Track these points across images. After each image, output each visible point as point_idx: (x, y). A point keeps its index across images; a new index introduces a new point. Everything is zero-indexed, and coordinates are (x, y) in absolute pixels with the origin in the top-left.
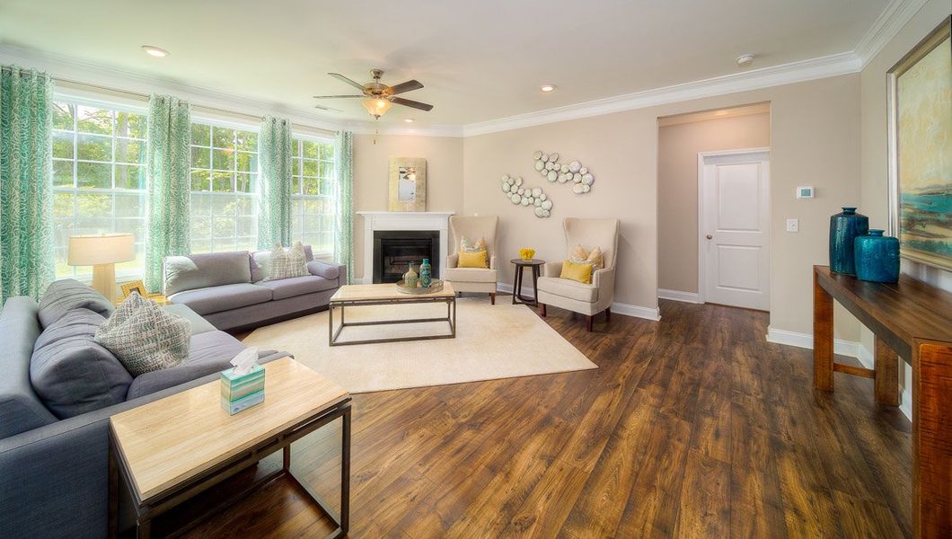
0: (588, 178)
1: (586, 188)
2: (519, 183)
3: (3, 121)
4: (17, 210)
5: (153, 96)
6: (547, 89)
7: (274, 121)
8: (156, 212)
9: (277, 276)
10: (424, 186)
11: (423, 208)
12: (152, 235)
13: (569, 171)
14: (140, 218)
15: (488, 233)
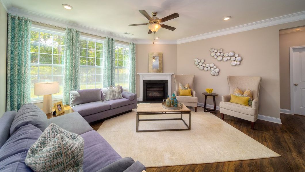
0: (239, 59)
1: (238, 63)
2: (203, 61)
3: (12, 37)
4: (17, 73)
5: (67, 29)
6: (227, 19)
7: (109, 39)
8: (67, 73)
9: (111, 98)
10: (162, 63)
11: (162, 72)
12: (66, 82)
13: (229, 56)
14: (62, 75)
15: (190, 81)
